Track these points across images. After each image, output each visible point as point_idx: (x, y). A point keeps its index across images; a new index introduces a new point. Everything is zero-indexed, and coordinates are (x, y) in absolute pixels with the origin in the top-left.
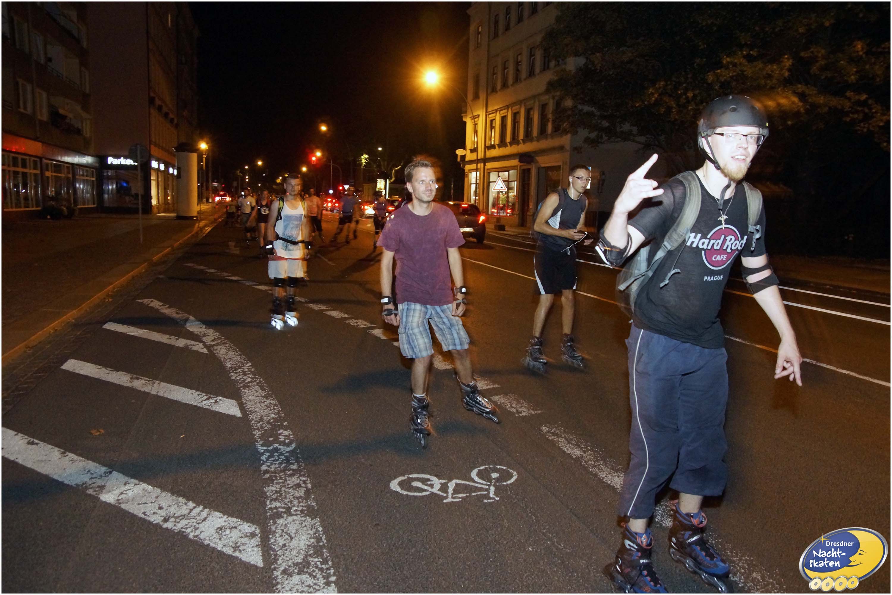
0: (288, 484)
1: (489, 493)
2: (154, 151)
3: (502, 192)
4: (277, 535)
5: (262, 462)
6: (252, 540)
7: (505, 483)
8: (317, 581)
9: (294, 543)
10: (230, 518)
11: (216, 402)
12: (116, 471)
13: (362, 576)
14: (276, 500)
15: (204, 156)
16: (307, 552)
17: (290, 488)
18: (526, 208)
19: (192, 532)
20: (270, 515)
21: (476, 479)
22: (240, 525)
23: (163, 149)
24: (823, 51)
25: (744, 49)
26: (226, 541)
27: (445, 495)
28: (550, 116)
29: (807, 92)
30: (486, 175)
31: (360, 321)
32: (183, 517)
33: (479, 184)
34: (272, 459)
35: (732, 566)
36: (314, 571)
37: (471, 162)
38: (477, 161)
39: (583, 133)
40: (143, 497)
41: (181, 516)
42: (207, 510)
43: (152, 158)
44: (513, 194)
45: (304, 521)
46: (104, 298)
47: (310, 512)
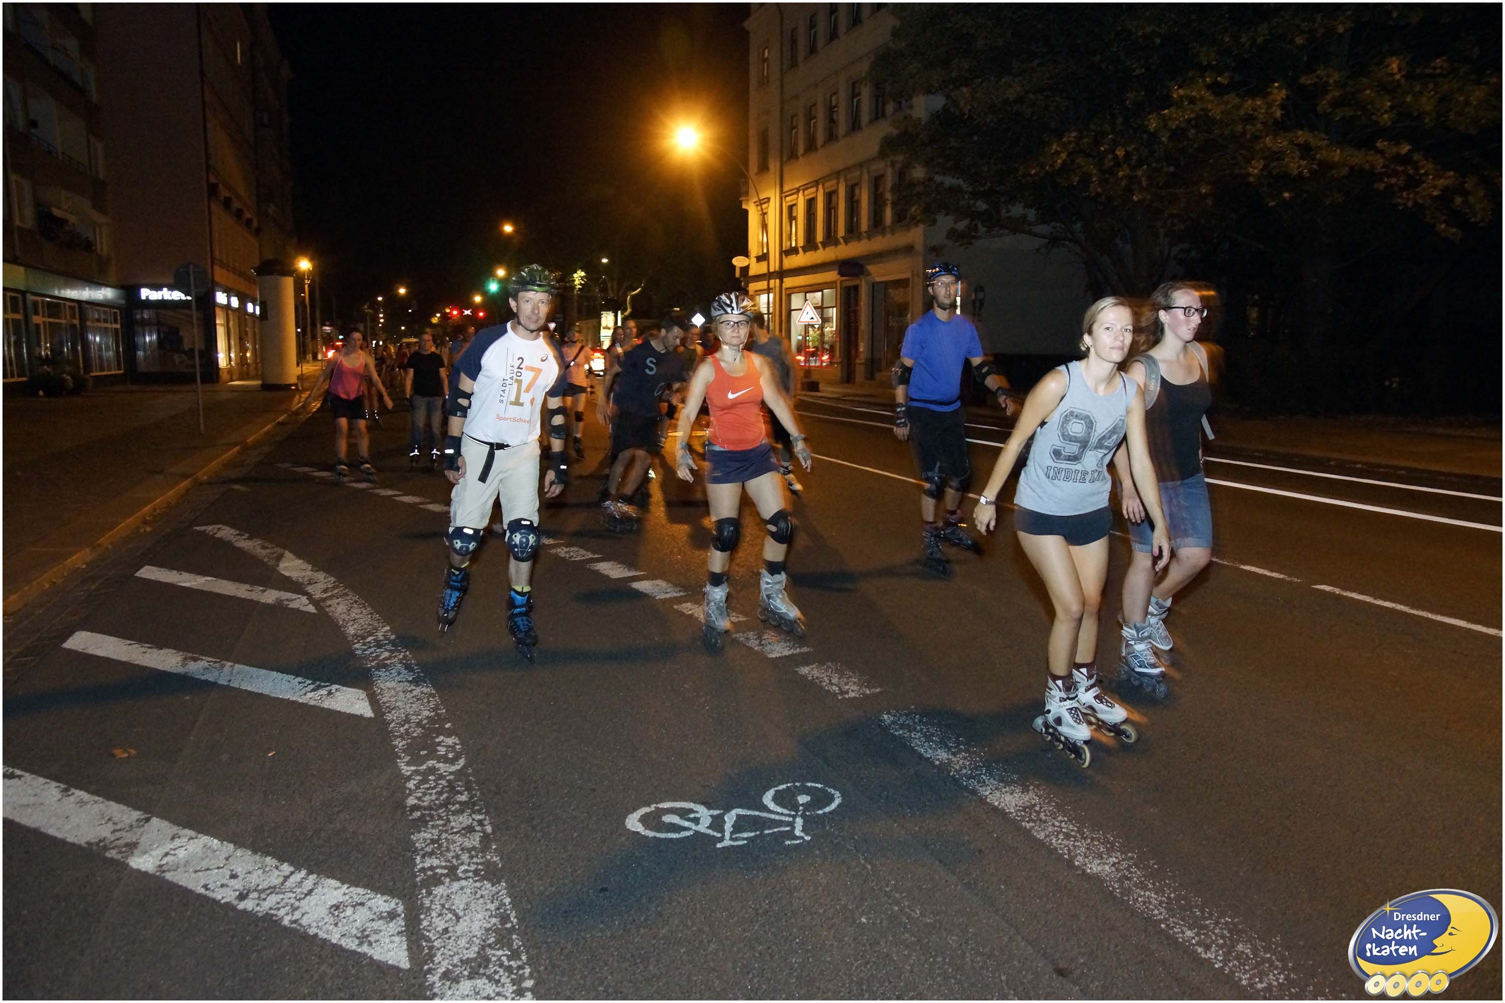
0: (452, 828)
1: (793, 828)
2: (219, 274)
3: (813, 326)
4: (434, 914)
5: (407, 792)
6: (391, 925)
7: (820, 812)
8: (501, 989)
9: (462, 927)
10: (352, 889)
11: (330, 693)
12: (157, 817)
13: (578, 977)
14: (431, 854)
15: (306, 281)
16: (484, 941)
17: (456, 833)
18: (853, 352)
19: (287, 914)
20: (422, 881)
21: (772, 806)
22: (370, 899)
23: (234, 271)
24: (1336, 76)
25: (1207, 74)
26: (347, 928)
27: (719, 835)
28: (888, 196)
29: (1313, 142)
30: (784, 298)
31: (575, 549)
32: (273, 890)
33: (774, 314)
34: (427, 786)
35: (1204, 934)
36: (496, 972)
37: (759, 278)
38: (768, 276)
39: (945, 222)
40: (203, 859)
41: (270, 888)
42: (313, 877)
43: (217, 288)
44: (831, 329)
45: (480, 889)
46: (138, 527)
47: (490, 874)
